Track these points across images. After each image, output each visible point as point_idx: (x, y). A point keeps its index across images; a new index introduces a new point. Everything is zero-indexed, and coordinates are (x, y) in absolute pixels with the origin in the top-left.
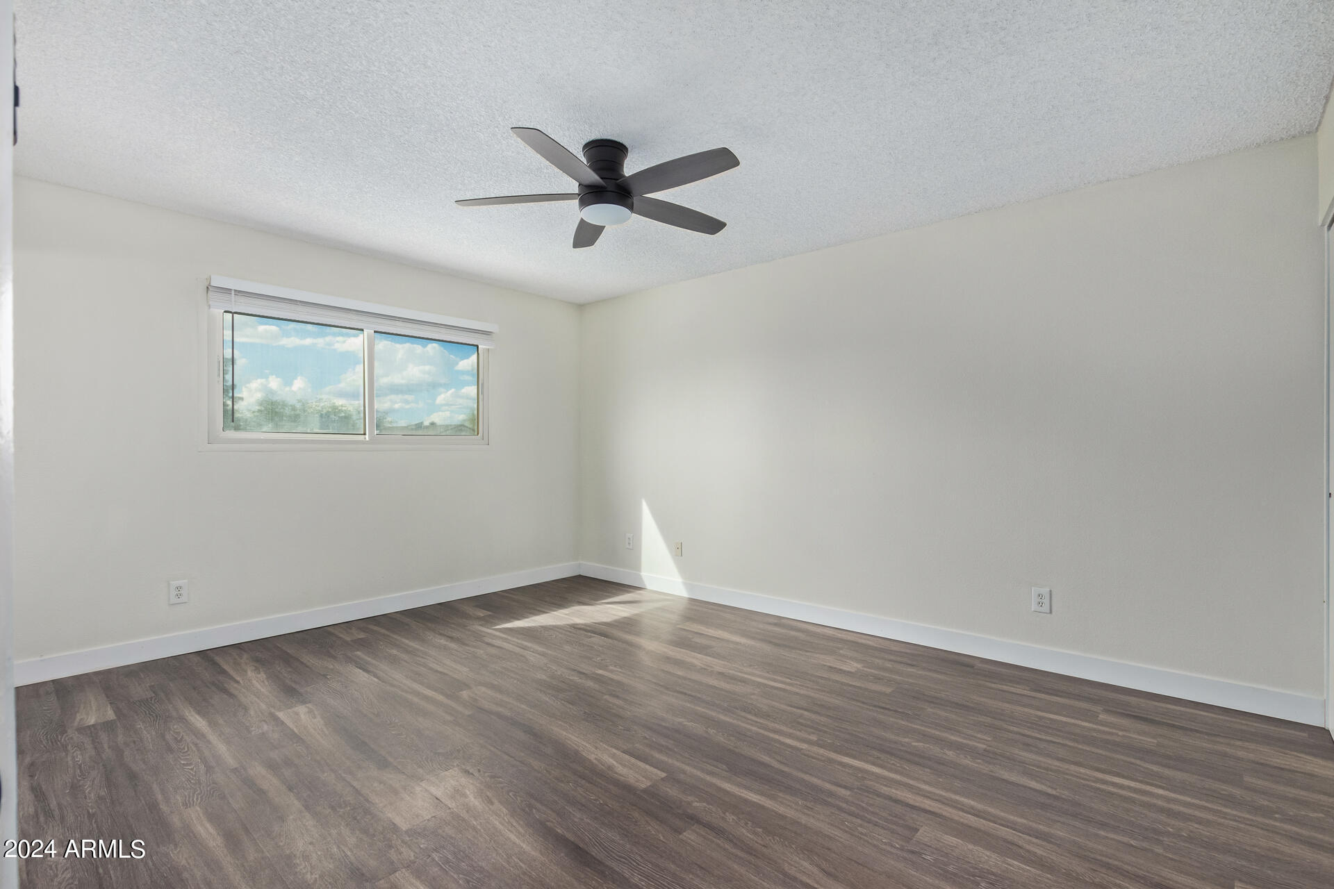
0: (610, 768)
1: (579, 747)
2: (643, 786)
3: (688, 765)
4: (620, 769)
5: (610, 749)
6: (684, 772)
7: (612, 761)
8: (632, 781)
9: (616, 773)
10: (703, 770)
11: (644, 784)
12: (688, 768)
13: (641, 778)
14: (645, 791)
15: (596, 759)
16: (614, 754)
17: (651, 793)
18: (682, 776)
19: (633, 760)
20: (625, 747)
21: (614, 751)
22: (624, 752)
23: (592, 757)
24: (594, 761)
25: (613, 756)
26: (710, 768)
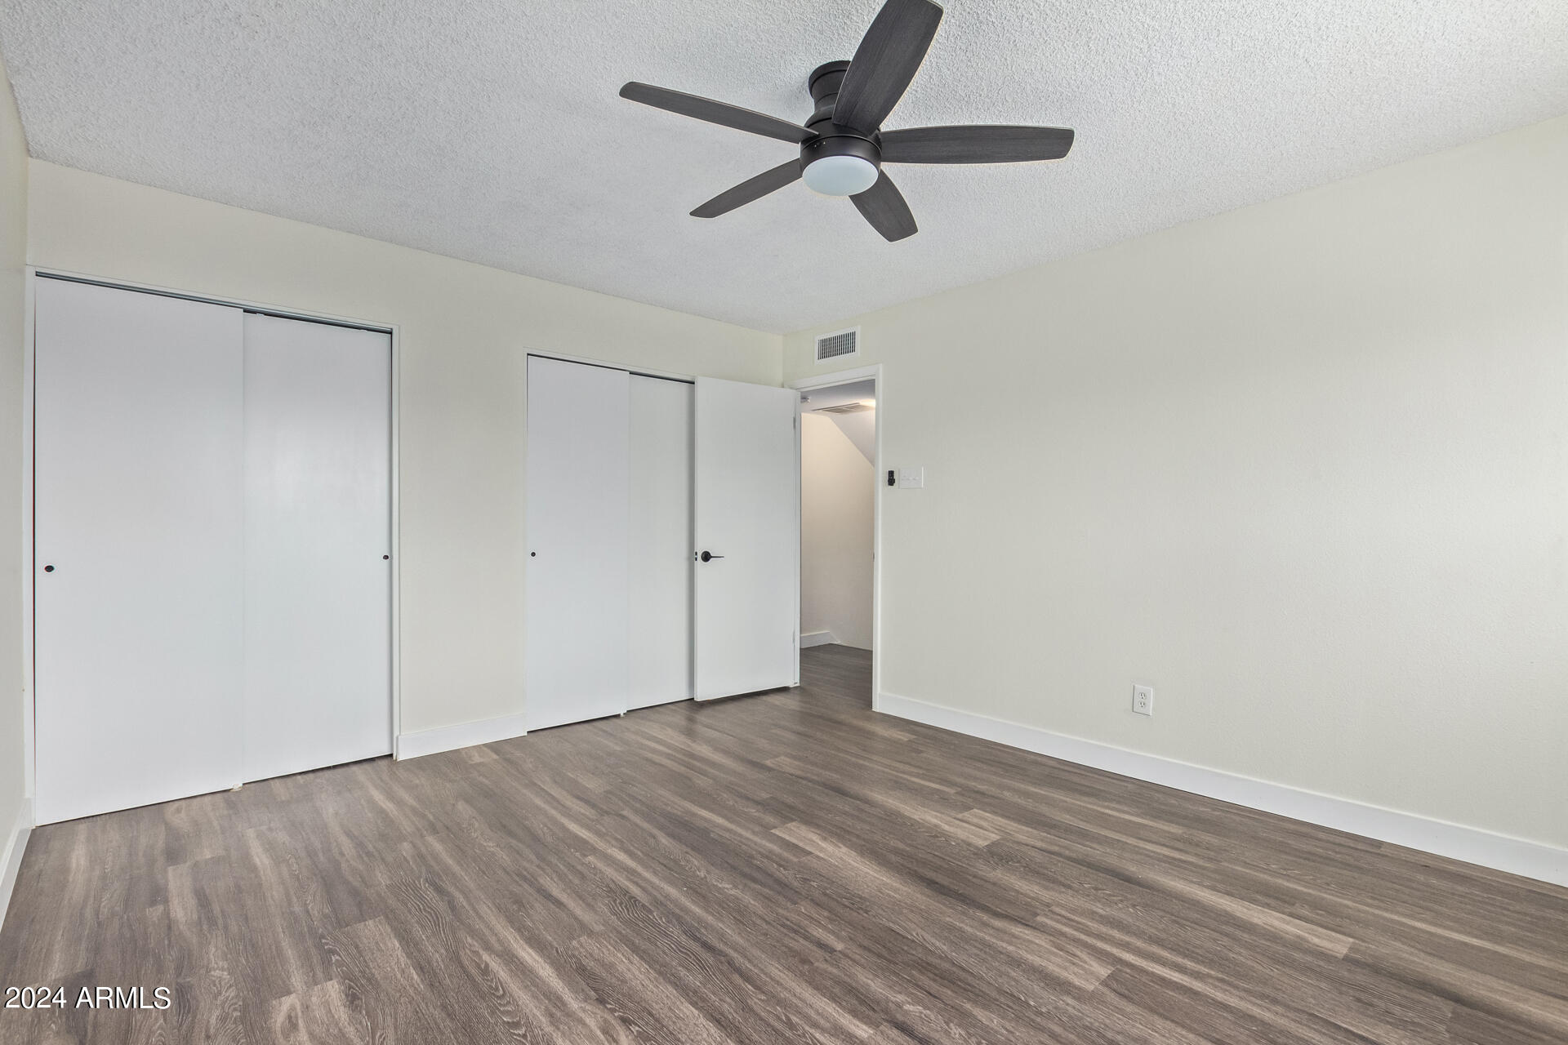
0: (825, 839)
1: (862, 862)
2: (794, 823)
3: (747, 839)
4: (815, 838)
5: (826, 858)
6: (754, 833)
7: (823, 844)
8: (803, 827)
9: (819, 835)
10: (735, 833)
11: (792, 825)
12: (748, 835)
13: (795, 829)
14: (792, 820)
15: (840, 847)
16: (821, 851)
17: (787, 819)
18: (757, 829)
19: (801, 844)
20: (809, 858)
21: (821, 855)
22: (810, 853)
23: (844, 849)
24: (842, 846)
25: (822, 850)
26: (727, 835)
